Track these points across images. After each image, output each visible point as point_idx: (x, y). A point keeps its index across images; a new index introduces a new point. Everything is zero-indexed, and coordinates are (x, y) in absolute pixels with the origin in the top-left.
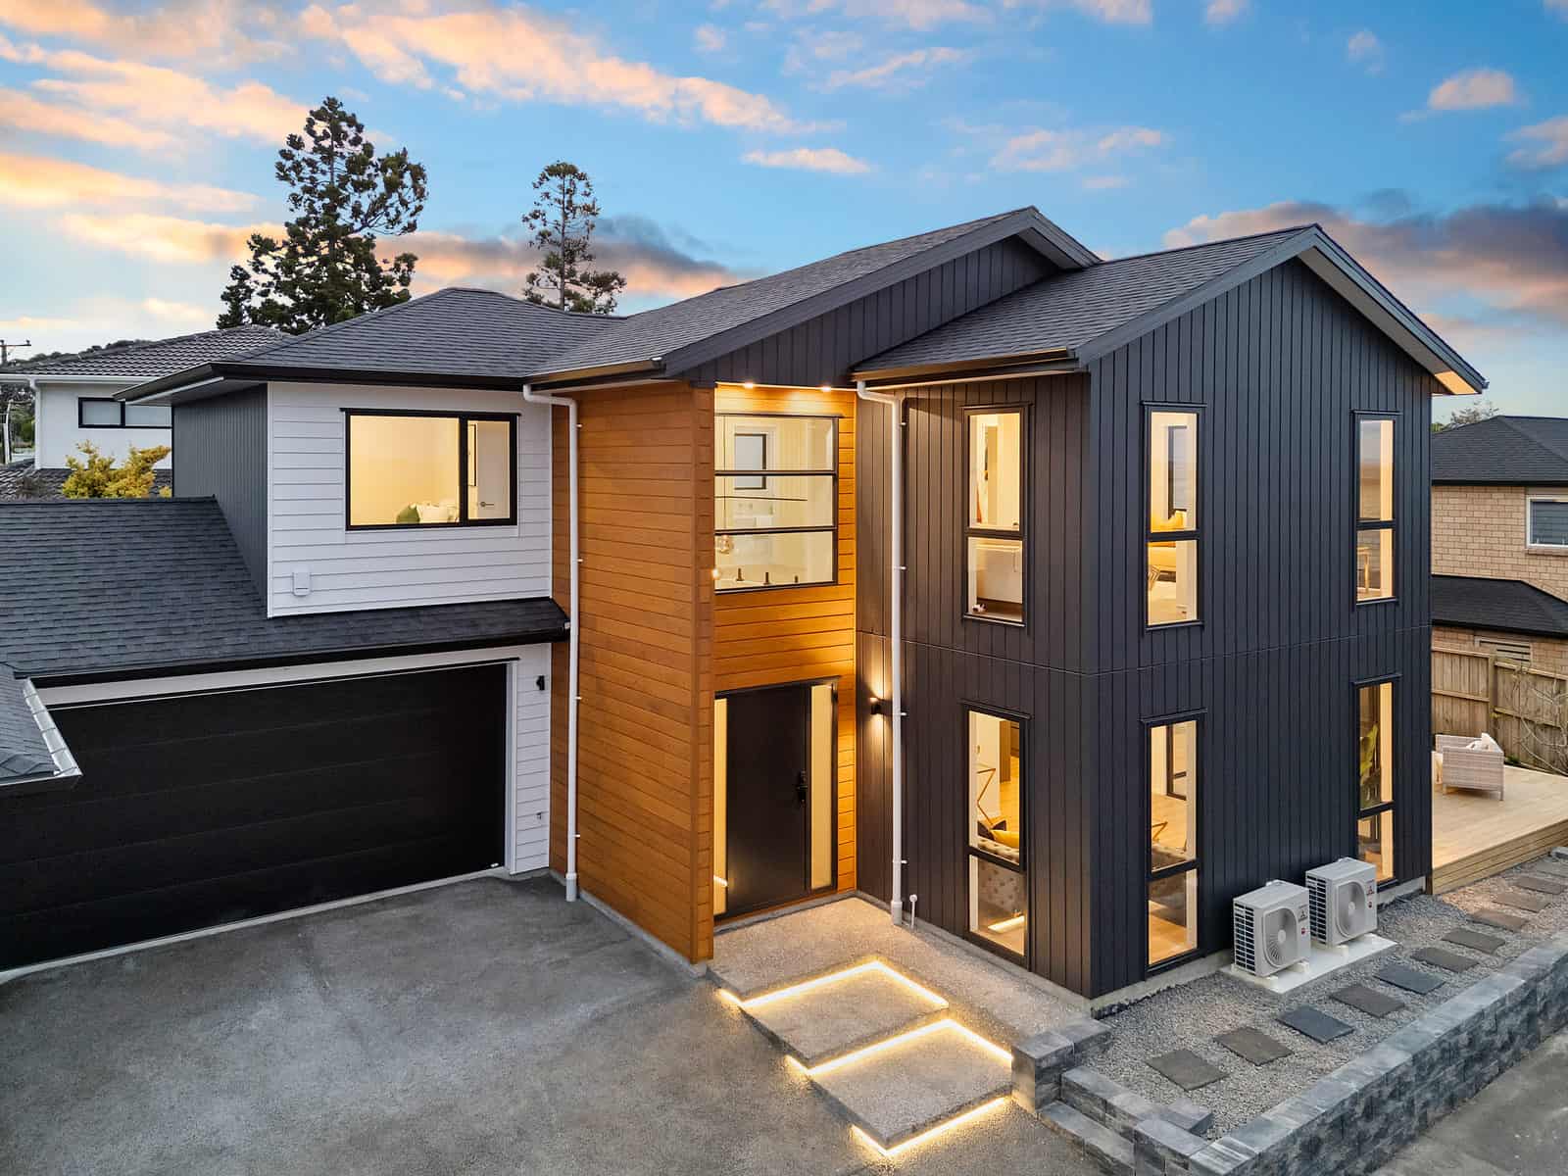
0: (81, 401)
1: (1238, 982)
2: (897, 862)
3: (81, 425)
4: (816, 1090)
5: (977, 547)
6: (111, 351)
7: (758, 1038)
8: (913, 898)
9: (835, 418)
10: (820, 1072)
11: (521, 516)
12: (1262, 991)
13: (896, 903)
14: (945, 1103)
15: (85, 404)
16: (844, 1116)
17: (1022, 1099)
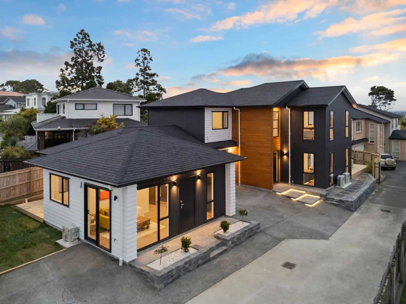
0: (76, 104)
1: (338, 188)
2: (290, 176)
3: (76, 109)
4: (298, 201)
5: (304, 130)
6: (77, 93)
7: (285, 197)
8: (293, 181)
9: (278, 112)
10: (297, 199)
11: (229, 127)
12: (342, 188)
13: (290, 182)
14: (314, 201)
15: (77, 105)
16: (303, 203)
17: (322, 200)
